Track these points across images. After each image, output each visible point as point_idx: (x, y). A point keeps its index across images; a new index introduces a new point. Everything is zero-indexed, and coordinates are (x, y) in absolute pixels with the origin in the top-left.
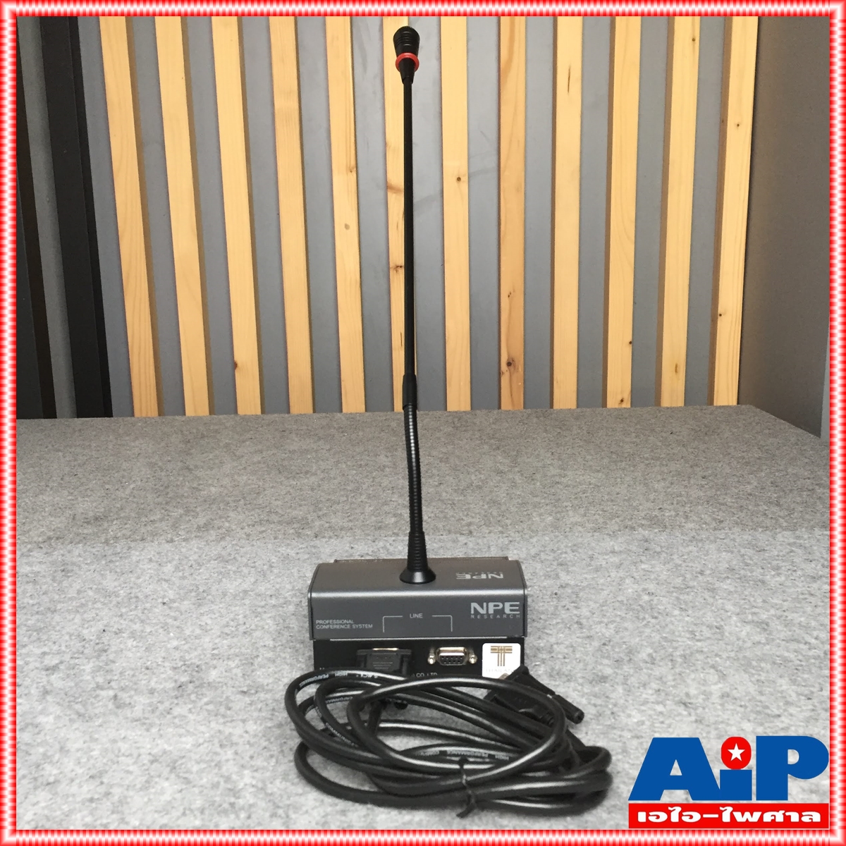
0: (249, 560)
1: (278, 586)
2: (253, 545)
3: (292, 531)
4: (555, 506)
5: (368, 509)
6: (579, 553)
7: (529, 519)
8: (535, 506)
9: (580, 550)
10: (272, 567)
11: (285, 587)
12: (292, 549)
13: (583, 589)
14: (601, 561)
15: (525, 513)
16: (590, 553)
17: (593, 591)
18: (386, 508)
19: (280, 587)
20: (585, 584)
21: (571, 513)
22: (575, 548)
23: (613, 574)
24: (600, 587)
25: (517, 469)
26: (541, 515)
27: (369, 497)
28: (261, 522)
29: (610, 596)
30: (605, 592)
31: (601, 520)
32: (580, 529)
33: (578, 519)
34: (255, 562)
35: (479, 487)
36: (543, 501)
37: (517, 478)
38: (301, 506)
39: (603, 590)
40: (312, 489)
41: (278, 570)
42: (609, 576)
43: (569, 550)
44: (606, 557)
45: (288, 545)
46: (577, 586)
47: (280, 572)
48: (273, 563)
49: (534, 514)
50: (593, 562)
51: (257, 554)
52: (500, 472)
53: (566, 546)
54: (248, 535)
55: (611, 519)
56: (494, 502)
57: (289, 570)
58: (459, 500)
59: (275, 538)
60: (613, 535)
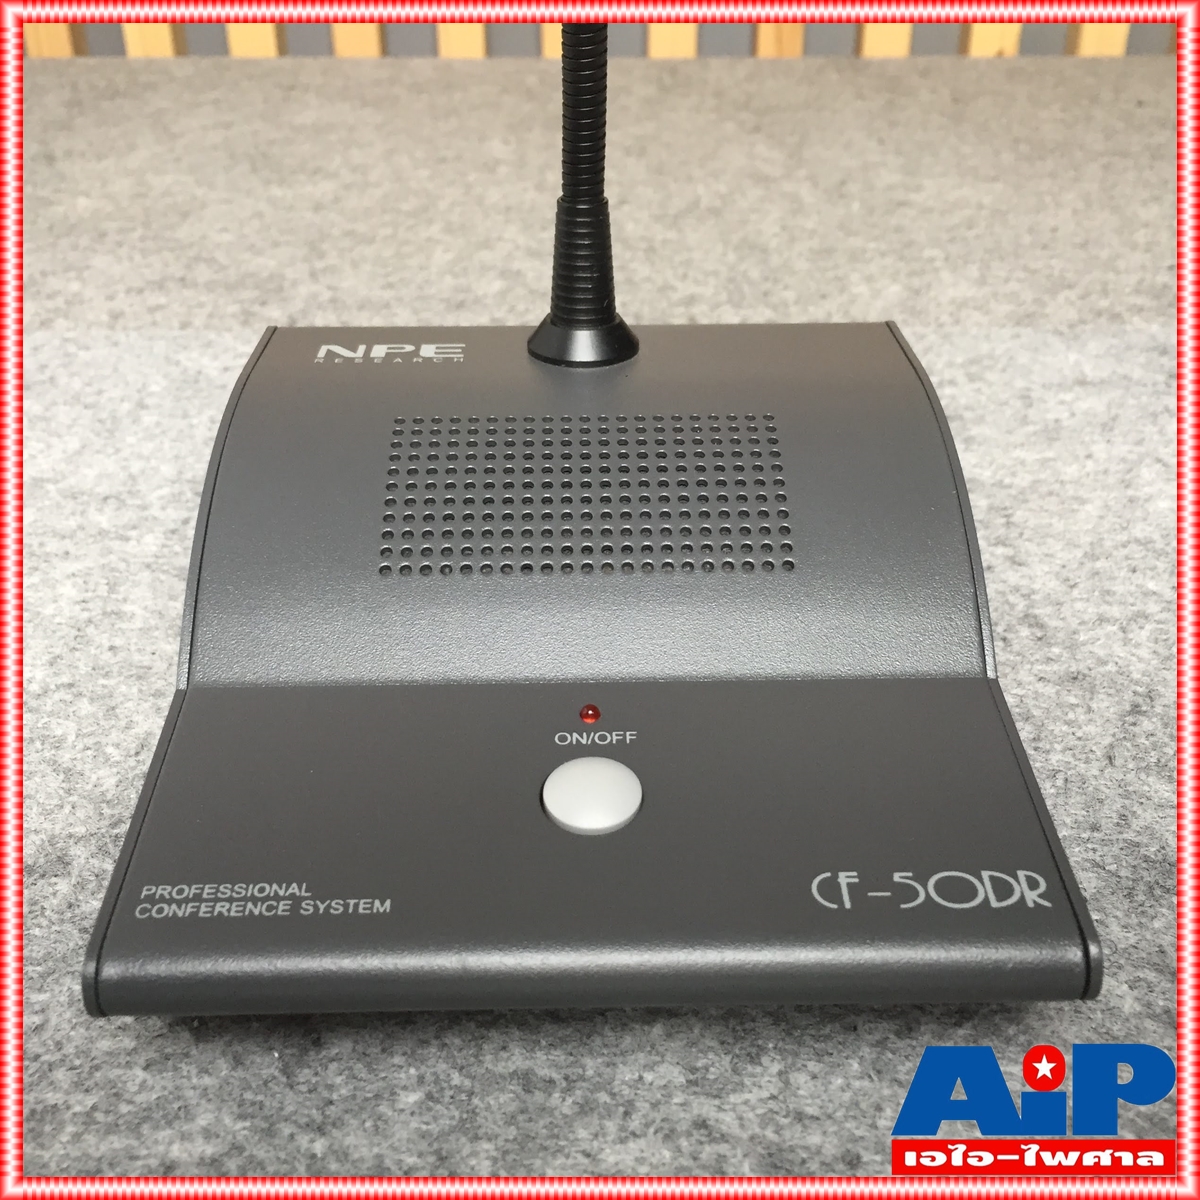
0: (89, 384)
1: (136, 467)
2: (116, 344)
3: (233, 308)
4: (902, 258)
5: (441, 257)
6: (990, 384)
7: (842, 290)
8: (855, 257)
9: (990, 376)
10: (142, 406)
11: (156, 470)
12: (215, 357)
13: (1022, 497)
14: (1053, 408)
15: (830, 274)
16: (1020, 383)
17: (1052, 503)
18: (485, 256)
19: (143, 472)
20: (1023, 480)
21: (946, 275)
22: (974, 369)
23: (1099, 449)
24: (1070, 490)
25: (802, 173)
26: (869, 279)
27: (449, 229)
28: (160, 285)
29: (1106, 525)
30: (1089, 507)
31: (1028, 296)
32: (977, 316)
33: (965, 290)
34: (100, 392)
35: (715, 212)
36: (872, 245)
37: (806, 193)
38: (276, 244)
39: (1083, 501)
40: (318, 207)
41: (155, 418)
42: (1089, 456)
43: (961, 378)
44: (1068, 397)
45: (209, 344)
46: (1000, 484)
47: (158, 424)
48: (151, 394)
49: (855, 277)
50: (1032, 413)
51: (116, 370)
52: (762, 179)
53: (950, 364)
54: (116, 316)
55: (1053, 292)
56: (753, 248)
57: (185, 416)
58: (665, 242)
59: (184, 326)
60: (1071, 333)
